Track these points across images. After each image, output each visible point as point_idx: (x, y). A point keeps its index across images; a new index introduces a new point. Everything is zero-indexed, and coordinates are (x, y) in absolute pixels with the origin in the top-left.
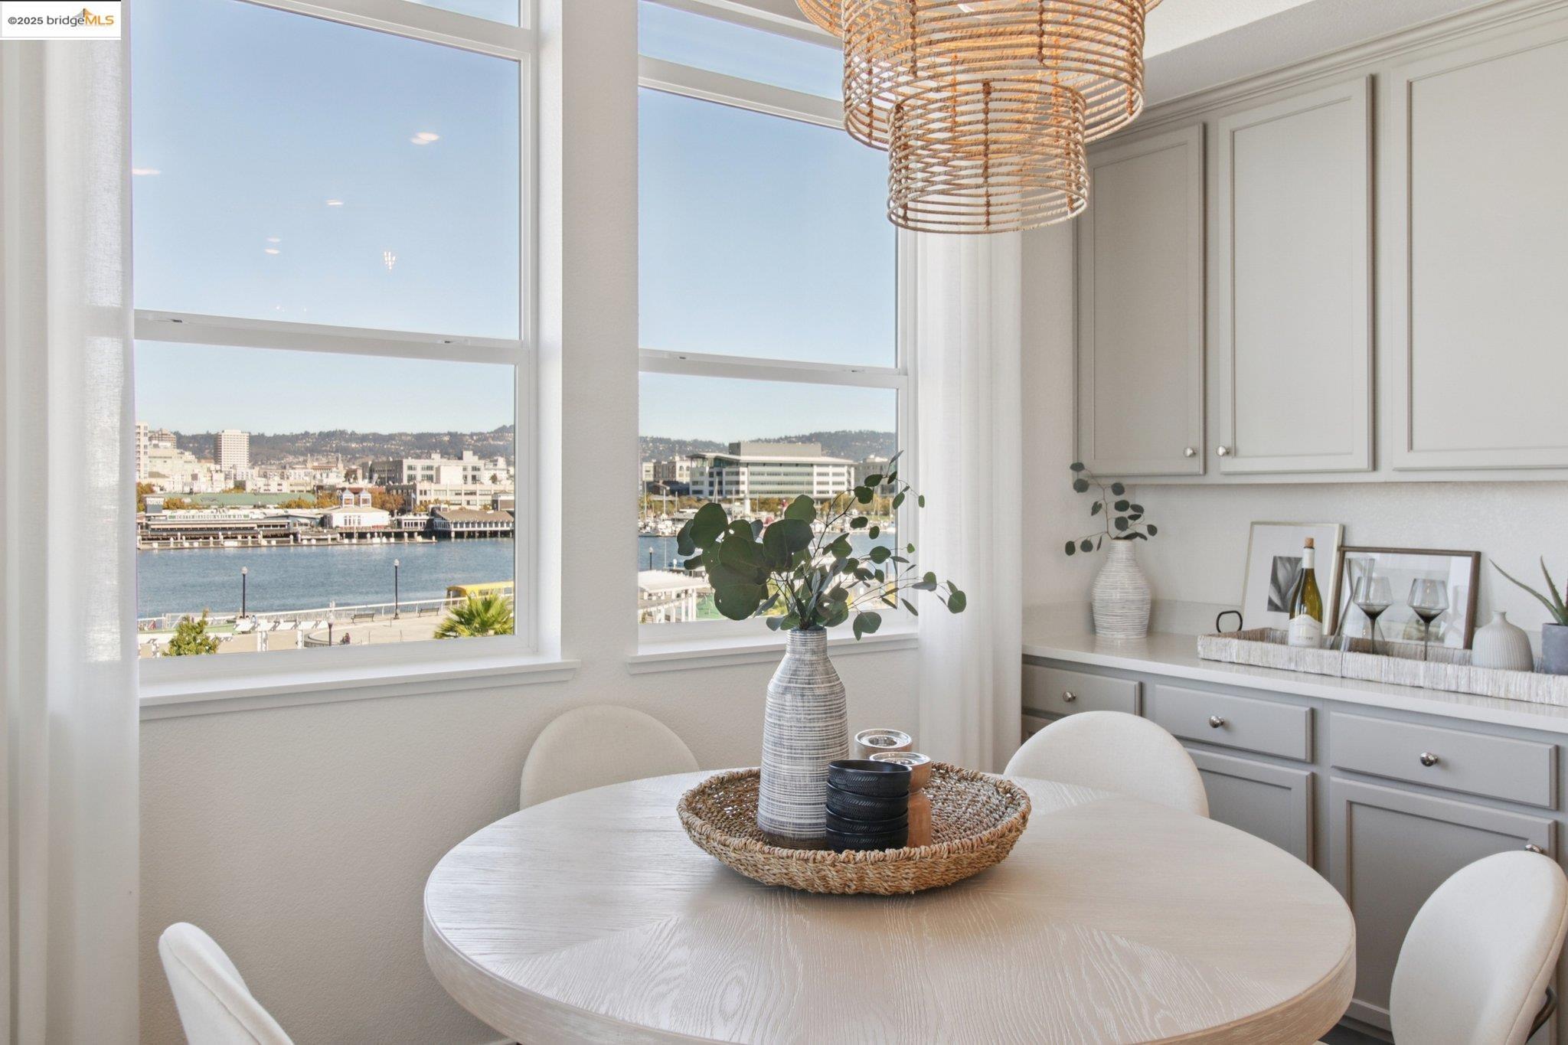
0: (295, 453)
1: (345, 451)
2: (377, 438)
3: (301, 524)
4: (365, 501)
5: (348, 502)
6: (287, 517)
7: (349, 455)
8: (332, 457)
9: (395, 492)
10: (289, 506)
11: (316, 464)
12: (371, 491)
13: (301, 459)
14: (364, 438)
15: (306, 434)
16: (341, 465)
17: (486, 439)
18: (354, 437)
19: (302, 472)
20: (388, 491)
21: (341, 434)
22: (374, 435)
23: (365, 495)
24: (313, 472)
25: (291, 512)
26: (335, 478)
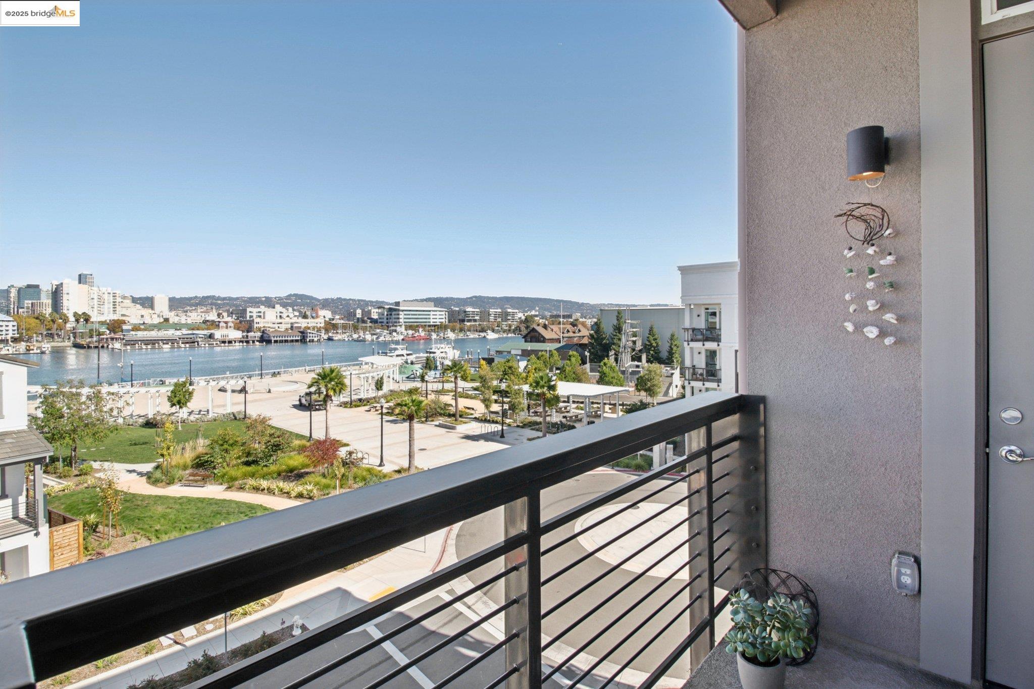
0: (191, 305)
1: (216, 305)
2: (230, 299)
3: (200, 338)
4: (230, 327)
5: (222, 327)
6: (193, 334)
7: (218, 307)
8: (209, 307)
9: (243, 323)
10: (193, 329)
11: (202, 310)
12: (233, 322)
13: (194, 308)
14: (224, 299)
15: (196, 297)
16: (214, 310)
17: (282, 299)
18: (219, 298)
19: (196, 314)
20: (241, 322)
21: (213, 297)
22: (229, 297)
23: (230, 324)
24: (201, 314)
25: (195, 332)
26: (212, 316)
